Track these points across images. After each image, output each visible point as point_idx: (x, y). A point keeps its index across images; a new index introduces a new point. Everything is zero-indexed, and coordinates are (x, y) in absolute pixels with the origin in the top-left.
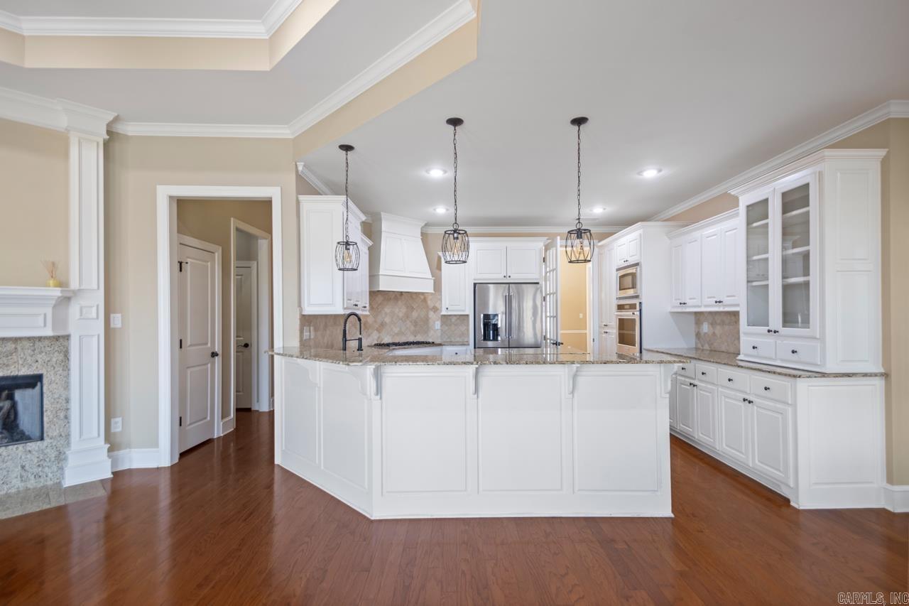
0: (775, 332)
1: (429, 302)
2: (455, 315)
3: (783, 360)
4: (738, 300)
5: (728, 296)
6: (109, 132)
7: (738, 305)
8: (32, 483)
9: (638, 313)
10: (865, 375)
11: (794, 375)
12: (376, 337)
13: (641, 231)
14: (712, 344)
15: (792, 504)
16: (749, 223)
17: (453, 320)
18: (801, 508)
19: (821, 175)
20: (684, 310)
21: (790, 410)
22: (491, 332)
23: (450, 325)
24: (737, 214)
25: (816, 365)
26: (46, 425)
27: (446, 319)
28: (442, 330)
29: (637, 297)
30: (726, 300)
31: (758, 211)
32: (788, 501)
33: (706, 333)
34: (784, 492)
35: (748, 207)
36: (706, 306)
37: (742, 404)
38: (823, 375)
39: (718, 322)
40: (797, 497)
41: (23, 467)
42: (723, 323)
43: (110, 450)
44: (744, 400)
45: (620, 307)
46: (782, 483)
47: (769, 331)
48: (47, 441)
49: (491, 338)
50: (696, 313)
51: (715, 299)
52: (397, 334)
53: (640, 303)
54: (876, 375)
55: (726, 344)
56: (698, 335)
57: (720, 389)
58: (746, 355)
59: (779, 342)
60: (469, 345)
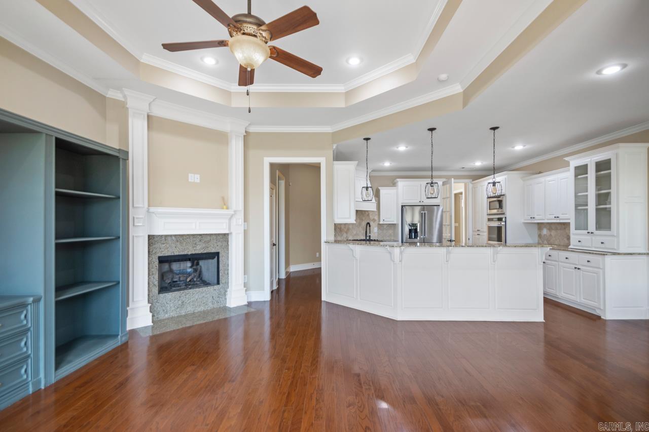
0: (592, 233)
1: (371, 216)
2: (386, 224)
3: (595, 247)
4: (569, 216)
5: (563, 214)
6: (246, 132)
7: (569, 219)
8: (216, 306)
9: (504, 223)
10: (639, 254)
11: (603, 254)
12: (345, 237)
13: (506, 176)
14: (549, 241)
15: (602, 317)
16: (576, 176)
17: (385, 227)
18: (607, 319)
19: (617, 155)
20: (533, 222)
21: (601, 271)
22: (413, 234)
23: (383, 230)
24: (569, 170)
25: (615, 249)
26: (221, 277)
27: (380, 226)
28: (378, 233)
29: (503, 214)
30: (561, 216)
31: (581, 170)
32: (600, 317)
33: (545, 235)
34: (598, 312)
35: (575, 167)
36: (548, 219)
37: (574, 270)
38: (619, 254)
39: (553, 228)
40: (605, 314)
41: (213, 297)
42: (556, 229)
43: (246, 291)
44: (575, 268)
45: (489, 220)
46: (596, 308)
47: (588, 233)
48: (221, 285)
49: (413, 237)
50: (538, 223)
51: (554, 216)
52: (355, 235)
53: (505, 217)
54: (645, 254)
55: (558, 240)
56: (540, 236)
57: (560, 264)
58: (574, 246)
59: (593, 238)
60: (398, 241)
